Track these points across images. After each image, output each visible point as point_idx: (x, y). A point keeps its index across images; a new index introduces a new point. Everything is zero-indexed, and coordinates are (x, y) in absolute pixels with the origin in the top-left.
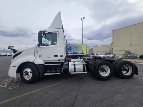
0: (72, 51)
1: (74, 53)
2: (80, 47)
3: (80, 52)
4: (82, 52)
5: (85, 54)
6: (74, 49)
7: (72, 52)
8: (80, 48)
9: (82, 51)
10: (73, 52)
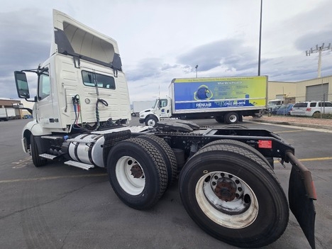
0: (208, 100)
1: (214, 105)
2: (239, 87)
3: (238, 101)
4: (247, 101)
5: (260, 105)
6: (216, 95)
7: (207, 103)
8: (240, 90)
9: (247, 96)
10: (213, 103)
